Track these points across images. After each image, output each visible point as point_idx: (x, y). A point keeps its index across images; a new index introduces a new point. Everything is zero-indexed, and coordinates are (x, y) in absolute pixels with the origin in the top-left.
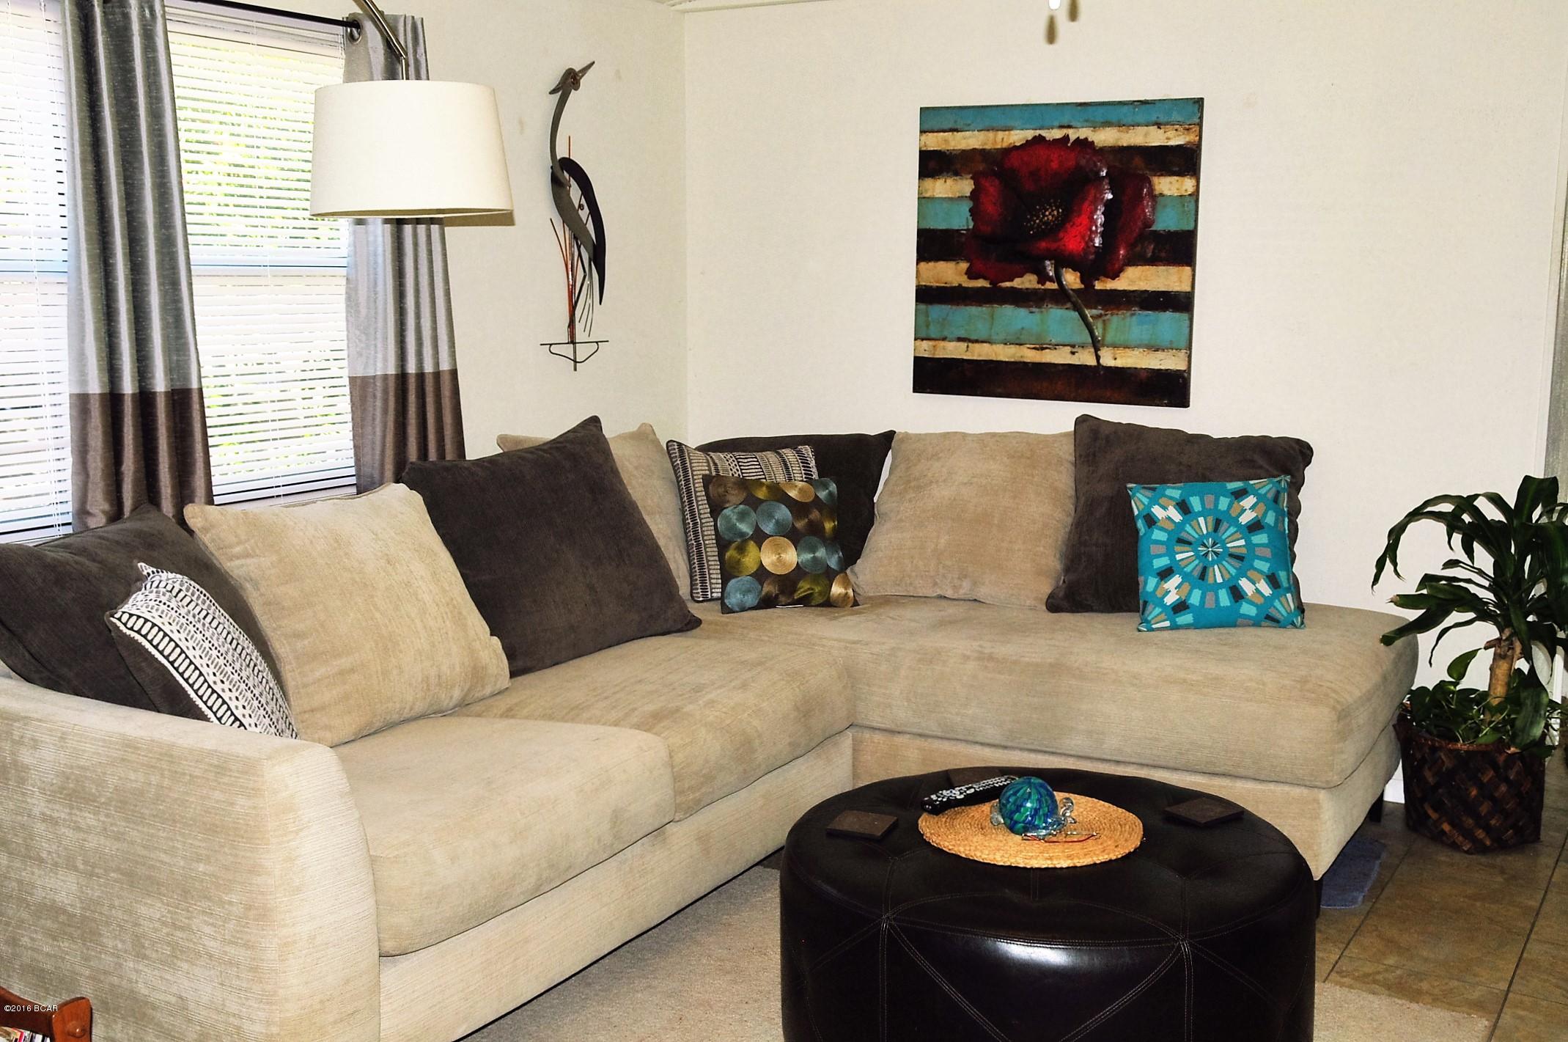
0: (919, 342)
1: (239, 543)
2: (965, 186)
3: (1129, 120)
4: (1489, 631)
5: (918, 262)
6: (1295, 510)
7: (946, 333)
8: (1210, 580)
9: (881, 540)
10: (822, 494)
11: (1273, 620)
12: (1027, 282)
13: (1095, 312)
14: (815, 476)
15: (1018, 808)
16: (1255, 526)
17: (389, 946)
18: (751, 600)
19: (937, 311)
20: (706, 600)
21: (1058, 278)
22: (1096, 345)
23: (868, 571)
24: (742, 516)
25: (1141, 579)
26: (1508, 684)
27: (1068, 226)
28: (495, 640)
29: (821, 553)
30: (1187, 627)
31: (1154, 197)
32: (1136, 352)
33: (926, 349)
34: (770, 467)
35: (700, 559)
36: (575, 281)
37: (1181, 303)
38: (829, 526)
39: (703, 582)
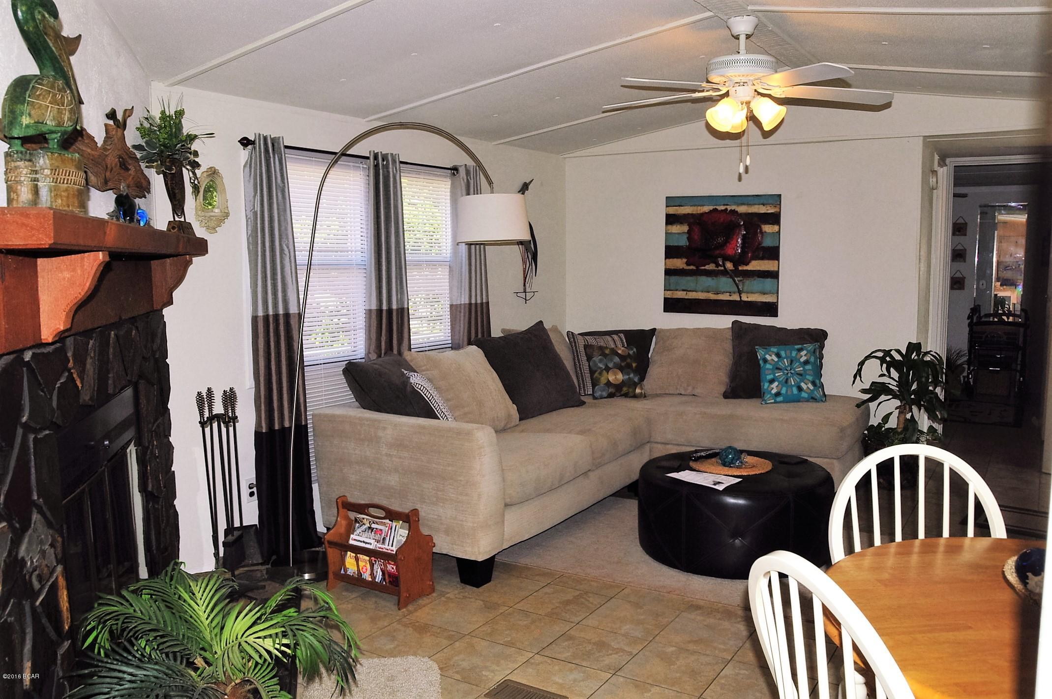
0: (666, 291)
1: (425, 365)
2: (685, 228)
3: (751, 203)
4: (897, 403)
5: (665, 259)
6: (821, 357)
7: (678, 288)
8: (790, 384)
9: (654, 371)
10: (631, 352)
11: (814, 399)
12: (711, 267)
13: (739, 278)
14: (626, 346)
15: (727, 456)
16: (806, 362)
17: (508, 500)
18: (605, 394)
19: (673, 279)
20: (585, 395)
21: (724, 265)
22: (740, 292)
23: (650, 384)
24: (601, 361)
25: (762, 384)
26: (904, 423)
27: (728, 244)
28: (514, 405)
29: (632, 375)
30: (780, 402)
31: (761, 232)
32: (756, 295)
33: (669, 294)
34: (609, 342)
35: (583, 379)
36: (526, 266)
37: (774, 275)
38: (634, 365)
39: (584, 387)
